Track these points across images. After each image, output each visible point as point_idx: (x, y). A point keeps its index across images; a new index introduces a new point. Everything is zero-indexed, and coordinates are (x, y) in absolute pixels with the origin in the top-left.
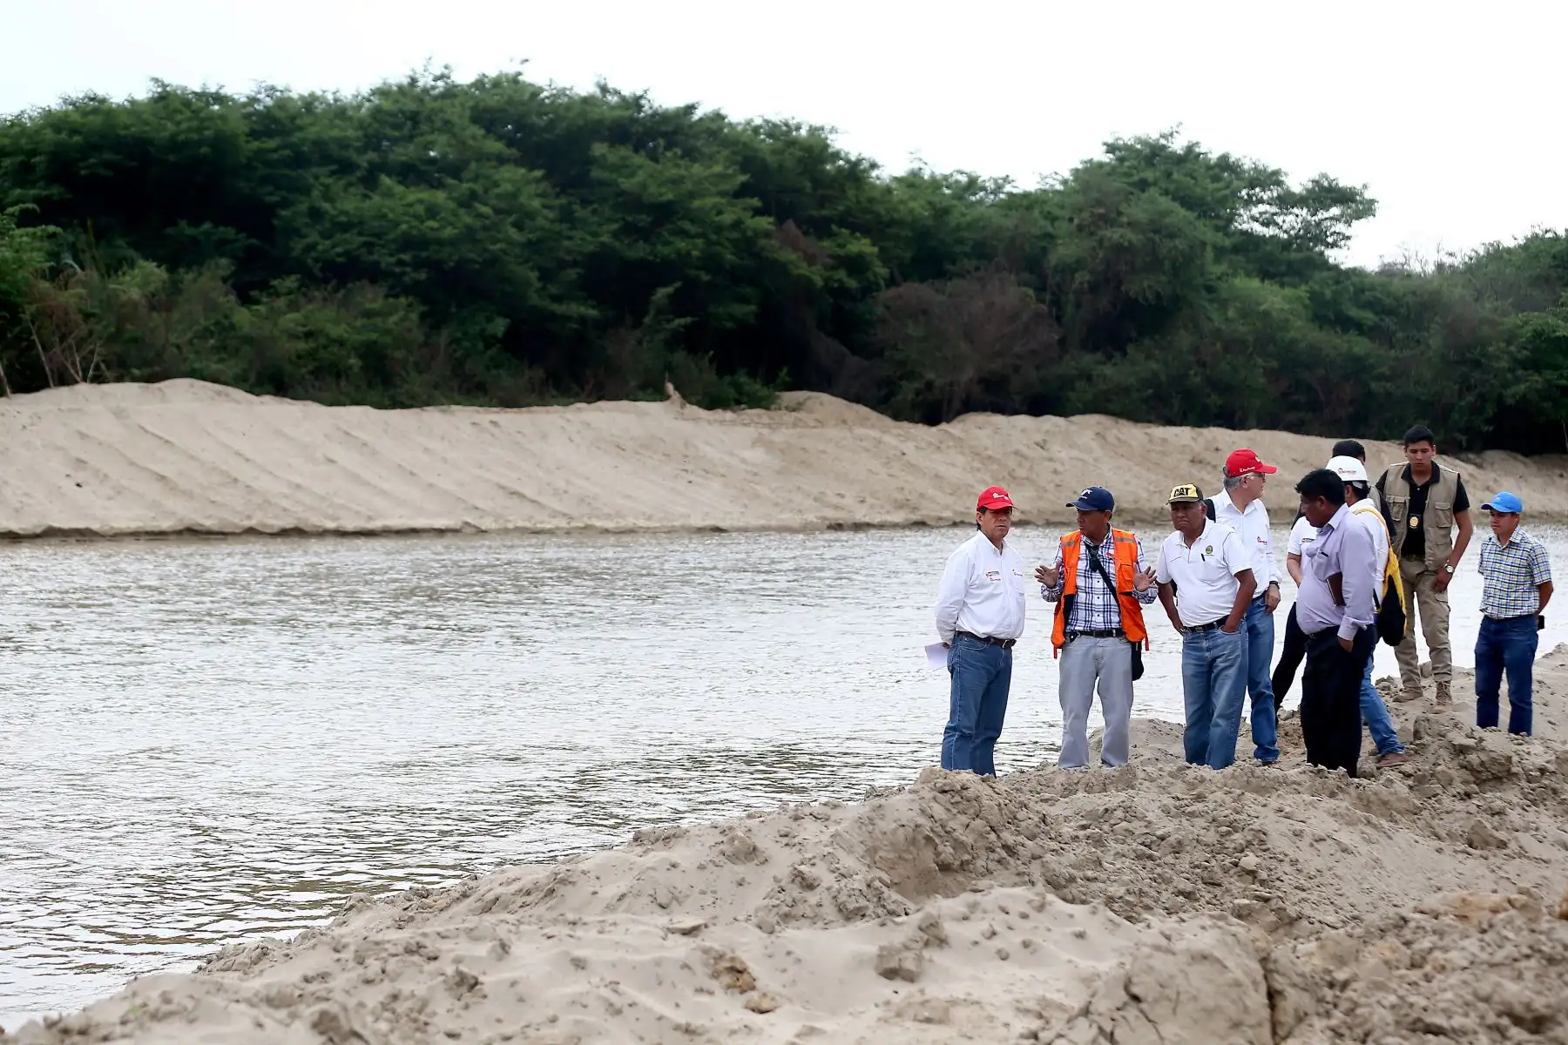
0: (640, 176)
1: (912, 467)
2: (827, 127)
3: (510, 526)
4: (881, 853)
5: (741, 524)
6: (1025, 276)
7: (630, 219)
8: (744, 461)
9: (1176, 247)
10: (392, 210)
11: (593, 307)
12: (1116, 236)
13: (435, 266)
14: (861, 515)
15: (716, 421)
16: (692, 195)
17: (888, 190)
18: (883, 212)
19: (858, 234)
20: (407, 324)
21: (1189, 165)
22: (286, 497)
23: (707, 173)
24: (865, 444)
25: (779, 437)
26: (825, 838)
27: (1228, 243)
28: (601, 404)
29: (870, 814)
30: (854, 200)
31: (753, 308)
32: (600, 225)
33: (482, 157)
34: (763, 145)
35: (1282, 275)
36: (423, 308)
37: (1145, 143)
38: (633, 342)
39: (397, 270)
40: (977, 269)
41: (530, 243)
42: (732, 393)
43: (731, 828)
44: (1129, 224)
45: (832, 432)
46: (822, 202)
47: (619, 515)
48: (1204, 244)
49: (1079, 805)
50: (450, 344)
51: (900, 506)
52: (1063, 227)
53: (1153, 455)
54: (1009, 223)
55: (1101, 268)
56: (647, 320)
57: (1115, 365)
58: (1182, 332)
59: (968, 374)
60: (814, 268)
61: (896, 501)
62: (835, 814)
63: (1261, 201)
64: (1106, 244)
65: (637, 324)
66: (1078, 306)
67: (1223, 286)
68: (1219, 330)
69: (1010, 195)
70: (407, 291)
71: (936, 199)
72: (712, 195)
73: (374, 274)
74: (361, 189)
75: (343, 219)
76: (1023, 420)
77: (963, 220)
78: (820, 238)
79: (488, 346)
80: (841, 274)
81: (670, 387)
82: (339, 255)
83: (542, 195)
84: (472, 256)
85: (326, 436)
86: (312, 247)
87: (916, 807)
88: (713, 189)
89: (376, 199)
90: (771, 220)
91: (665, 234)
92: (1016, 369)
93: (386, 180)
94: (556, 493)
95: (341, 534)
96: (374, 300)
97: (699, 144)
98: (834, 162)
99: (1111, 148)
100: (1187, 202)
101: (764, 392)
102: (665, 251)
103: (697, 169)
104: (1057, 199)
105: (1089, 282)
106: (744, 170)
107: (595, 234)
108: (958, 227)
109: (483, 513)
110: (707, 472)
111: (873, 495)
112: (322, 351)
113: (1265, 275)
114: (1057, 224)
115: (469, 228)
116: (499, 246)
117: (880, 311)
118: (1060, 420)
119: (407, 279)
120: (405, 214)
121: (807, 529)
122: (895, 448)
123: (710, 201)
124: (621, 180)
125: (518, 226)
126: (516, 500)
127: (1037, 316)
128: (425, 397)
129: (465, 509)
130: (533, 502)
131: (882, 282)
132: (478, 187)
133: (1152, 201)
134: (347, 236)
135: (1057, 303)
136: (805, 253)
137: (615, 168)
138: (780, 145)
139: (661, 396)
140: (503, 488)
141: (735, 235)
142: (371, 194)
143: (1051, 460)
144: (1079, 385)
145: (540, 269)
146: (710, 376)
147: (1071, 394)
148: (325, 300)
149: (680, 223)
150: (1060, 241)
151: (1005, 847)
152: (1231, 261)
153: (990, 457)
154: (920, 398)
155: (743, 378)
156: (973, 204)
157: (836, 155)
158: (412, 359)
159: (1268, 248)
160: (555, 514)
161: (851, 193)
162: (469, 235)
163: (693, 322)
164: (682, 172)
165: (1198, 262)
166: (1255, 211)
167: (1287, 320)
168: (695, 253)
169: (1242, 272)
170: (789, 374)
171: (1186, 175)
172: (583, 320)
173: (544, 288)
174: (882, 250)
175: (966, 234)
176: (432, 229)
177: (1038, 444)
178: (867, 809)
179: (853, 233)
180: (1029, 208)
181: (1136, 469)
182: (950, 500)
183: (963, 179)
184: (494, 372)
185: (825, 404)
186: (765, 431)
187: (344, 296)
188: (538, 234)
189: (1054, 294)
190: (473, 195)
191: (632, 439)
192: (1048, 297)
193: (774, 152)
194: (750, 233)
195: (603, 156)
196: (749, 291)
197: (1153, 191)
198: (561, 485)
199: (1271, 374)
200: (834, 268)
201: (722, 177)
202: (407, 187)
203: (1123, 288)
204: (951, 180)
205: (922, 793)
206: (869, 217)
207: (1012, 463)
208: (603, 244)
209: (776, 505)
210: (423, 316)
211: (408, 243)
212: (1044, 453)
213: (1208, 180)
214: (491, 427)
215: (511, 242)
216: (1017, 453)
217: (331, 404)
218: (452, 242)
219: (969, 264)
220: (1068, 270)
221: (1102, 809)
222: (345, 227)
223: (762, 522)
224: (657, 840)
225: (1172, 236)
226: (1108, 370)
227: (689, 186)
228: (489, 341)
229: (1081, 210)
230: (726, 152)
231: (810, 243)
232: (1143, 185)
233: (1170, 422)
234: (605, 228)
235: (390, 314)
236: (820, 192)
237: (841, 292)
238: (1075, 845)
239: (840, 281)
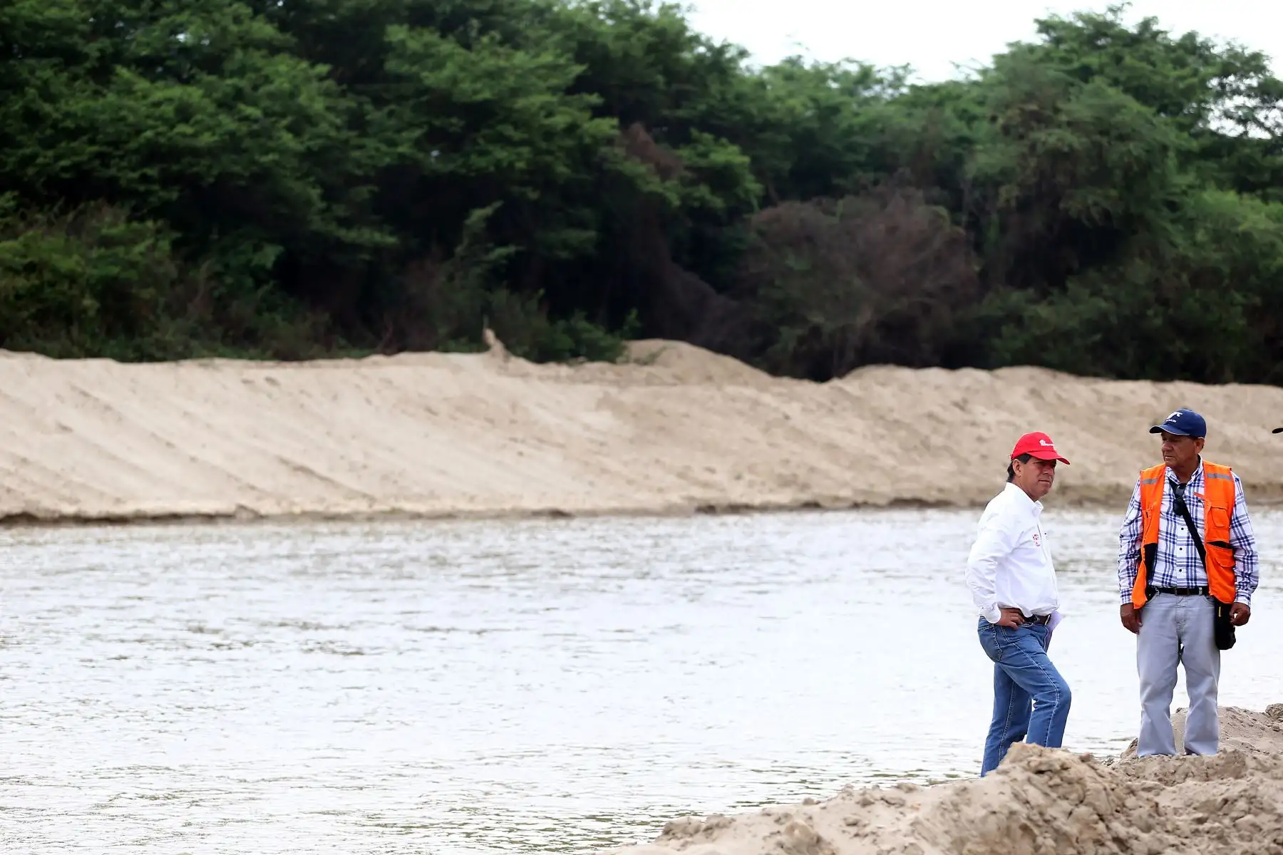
0: (449, 70)
1: (799, 435)
2: (684, 5)
3: (297, 510)
4: (969, 846)
5: (588, 506)
6: (936, 192)
7: (437, 123)
8: (587, 427)
9: (1129, 152)
10: (131, 110)
11: (391, 234)
12: (1052, 140)
13: (190, 183)
14: (737, 494)
15: (549, 378)
16: (515, 92)
17: (761, 84)
18: (754, 111)
19: (724, 140)
20: (157, 255)
21: (1144, 47)
22: (9, 474)
23: (532, 64)
24: (739, 405)
25: (631, 396)
26: (904, 825)
27: (1194, 145)
28: (403, 356)
29: (955, 798)
30: (719, 97)
31: (591, 234)
32: (399, 131)
33: (248, 43)
34: (603, 29)
35: (1264, 186)
36: (176, 235)
37: (1088, 20)
38: (443, 279)
39: (142, 188)
40: (876, 183)
41: (308, 155)
42: (566, 342)
43: (787, 816)
44: (1069, 124)
45: (697, 391)
46: (678, 99)
47: (432, 495)
48: (1165, 148)
49: (1190, 794)
50: (209, 278)
51: (786, 482)
52: (983, 129)
53: (1104, 417)
54: (915, 124)
55: (1034, 180)
56: (459, 250)
57: (1051, 303)
58: (1138, 261)
59: (864, 317)
60: (668, 184)
61: (780, 476)
62: (910, 799)
63: (1237, 92)
64: (1040, 149)
65: (449, 254)
66: (1003, 229)
67: (1190, 201)
68: (1185, 258)
69: (913, 87)
70: (156, 213)
71: (821, 95)
72: (540, 92)
73: (113, 193)
74: (92, 85)
75: (69, 123)
76: (936, 375)
77: (856, 121)
78: (675, 146)
79: (259, 283)
80: (703, 191)
81: (490, 335)
82: (64, 169)
83: (327, 94)
84: (237, 169)
85: (58, 396)
86: (29, 160)
87: (1007, 790)
88: (542, 85)
89: (111, 97)
90: (615, 121)
91: (481, 141)
92: (927, 309)
93: (124, 72)
94: (352, 468)
95: (81, 520)
96: (114, 224)
97: (522, 26)
98: (692, 49)
99: (1045, 27)
100: (1141, 92)
101: (607, 341)
102: (479, 162)
103: (520, 58)
104: (975, 92)
105: (1017, 198)
106: (579, 59)
107: (392, 143)
108: (850, 131)
109: (262, 495)
110: (541, 441)
111: (751, 469)
112: (48, 290)
113: (1243, 186)
114: (975, 124)
115: (232, 134)
116: (271, 157)
117: (753, 236)
118: (981, 375)
119: (153, 199)
120: (148, 117)
121: (669, 511)
122: (776, 410)
123: (537, 100)
124: (425, 74)
125: (295, 130)
126: (301, 479)
127: (952, 243)
128: (180, 349)
129: (240, 489)
130: (323, 479)
131: (755, 202)
132: (244, 83)
133: (1097, 93)
134: (74, 144)
135: (975, 225)
136: (657, 165)
137: (416, 58)
138: (626, 28)
139: (478, 345)
140: (284, 462)
141: (569, 143)
142: (105, 91)
143: (974, 424)
144: (1006, 330)
145: (322, 184)
146: (540, 322)
147: (996, 342)
148: (50, 224)
149: (500, 128)
150: (979, 147)
151: (1117, 840)
152: (1199, 169)
153: (896, 422)
154: (804, 348)
155: (582, 324)
156: (866, 101)
157: (696, 40)
158: (162, 300)
159: (1247, 151)
160: (352, 495)
161: (715, 88)
162: (232, 144)
163: (517, 253)
164: (502, 63)
165: (1158, 171)
166: (1229, 104)
167: (1273, 245)
168: (520, 165)
169: (1213, 184)
170: (639, 317)
171: (1142, 59)
172: (377, 249)
173: (328, 209)
174: (755, 160)
175: (859, 139)
176: (184, 135)
177: (956, 404)
178: (949, 792)
179: (716, 140)
180: (940, 104)
181: (1083, 436)
182: (848, 475)
183: (854, 69)
184: (266, 315)
185: (685, 355)
186: (613, 391)
187: (75, 218)
188: (320, 142)
189: (971, 214)
190: (239, 95)
191: (446, 400)
192: (964, 218)
193: (618, 37)
194: (587, 140)
195: (403, 42)
196: (587, 213)
197: (1098, 81)
198: (358, 458)
199: (1252, 313)
200: (694, 183)
201: (554, 68)
202: (153, 81)
203: (1062, 205)
204: (839, 71)
205: (1015, 774)
206: (737, 118)
207: (925, 428)
208: (402, 156)
209: (630, 482)
210: (176, 245)
211: (153, 153)
212: (967, 417)
213: (1170, 66)
214: (267, 386)
215: (283, 151)
216: (931, 416)
217: (61, 356)
218: (210, 152)
219: (866, 177)
220: (990, 183)
221: (1220, 799)
222: (73, 134)
223: (614, 504)
224: (697, 831)
225: (1123, 138)
226: (1043, 310)
227: (511, 81)
228: (259, 276)
229: (1007, 106)
230: (557, 37)
231: (662, 152)
232: (1086, 73)
233: (1122, 375)
234: (405, 135)
235: (134, 242)
236: (675, 87)
237: (701, 213)
238: (1197, 840)
239: (702, 199)
